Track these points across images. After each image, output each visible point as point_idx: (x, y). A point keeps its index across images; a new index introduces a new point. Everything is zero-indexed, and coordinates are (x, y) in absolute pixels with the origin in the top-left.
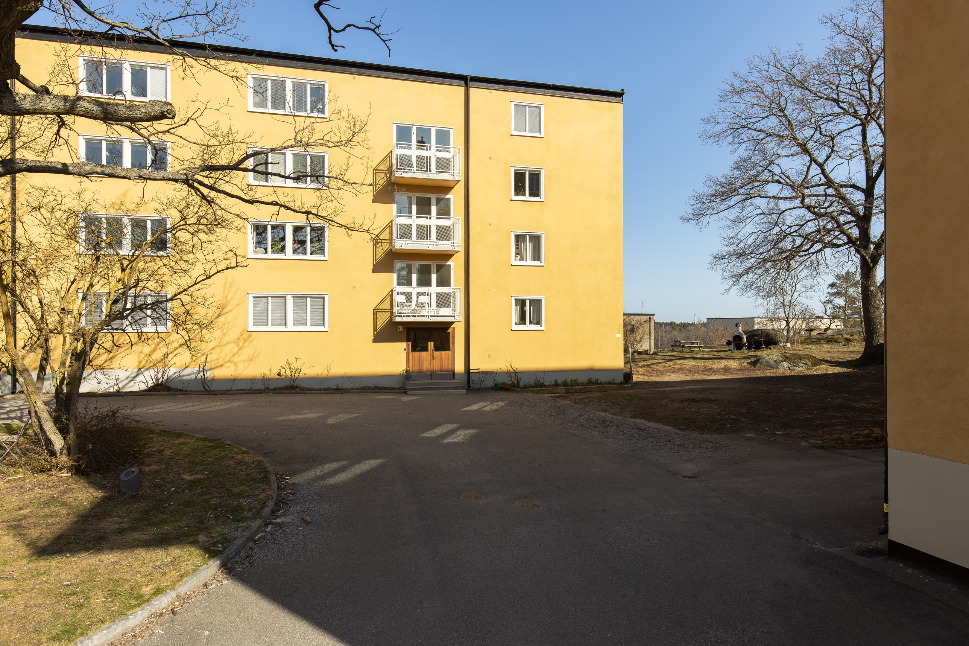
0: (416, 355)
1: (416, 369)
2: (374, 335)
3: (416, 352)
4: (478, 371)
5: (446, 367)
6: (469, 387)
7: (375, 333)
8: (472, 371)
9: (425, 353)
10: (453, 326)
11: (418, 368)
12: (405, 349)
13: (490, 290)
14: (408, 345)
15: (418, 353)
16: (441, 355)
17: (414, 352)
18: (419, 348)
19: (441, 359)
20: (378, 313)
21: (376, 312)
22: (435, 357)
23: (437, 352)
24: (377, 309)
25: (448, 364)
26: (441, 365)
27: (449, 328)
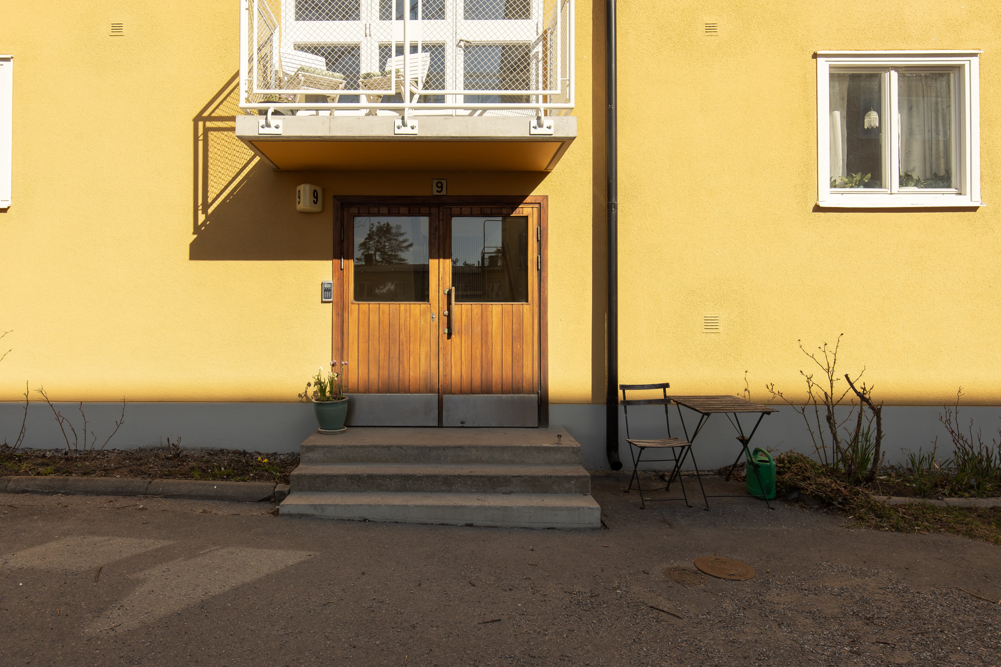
0: (374, 318)
1: (374, 376)
2: (197, 229)
3: (373, 305)
4: (658, 393)
5: (508, 373)
6: (616, 465)
7: (202, 218)
8: (631, 394)
9: (416, 308)
10: (538, 191)
11: (384, 373)
12: (326, 291)
13: (711, 28)
14: (339, 272)
15: (385, 306)
16: (484, 318)
17: (364, 306)
18: (390, 286)
19: (485, 335)
20: (212, 135)
21: (207, 130)
22: (456, 326)
23: (466, 306)
24: (210, 118)
25: (517, 358)
26: (487, 363)
27: (519, 200)
